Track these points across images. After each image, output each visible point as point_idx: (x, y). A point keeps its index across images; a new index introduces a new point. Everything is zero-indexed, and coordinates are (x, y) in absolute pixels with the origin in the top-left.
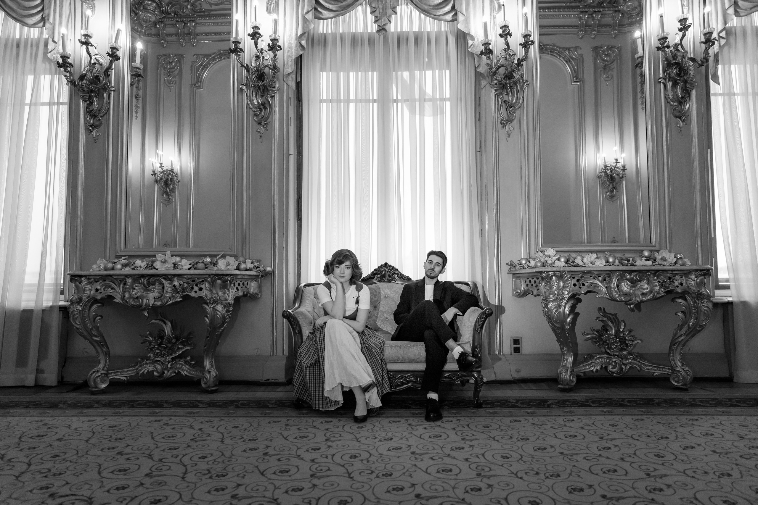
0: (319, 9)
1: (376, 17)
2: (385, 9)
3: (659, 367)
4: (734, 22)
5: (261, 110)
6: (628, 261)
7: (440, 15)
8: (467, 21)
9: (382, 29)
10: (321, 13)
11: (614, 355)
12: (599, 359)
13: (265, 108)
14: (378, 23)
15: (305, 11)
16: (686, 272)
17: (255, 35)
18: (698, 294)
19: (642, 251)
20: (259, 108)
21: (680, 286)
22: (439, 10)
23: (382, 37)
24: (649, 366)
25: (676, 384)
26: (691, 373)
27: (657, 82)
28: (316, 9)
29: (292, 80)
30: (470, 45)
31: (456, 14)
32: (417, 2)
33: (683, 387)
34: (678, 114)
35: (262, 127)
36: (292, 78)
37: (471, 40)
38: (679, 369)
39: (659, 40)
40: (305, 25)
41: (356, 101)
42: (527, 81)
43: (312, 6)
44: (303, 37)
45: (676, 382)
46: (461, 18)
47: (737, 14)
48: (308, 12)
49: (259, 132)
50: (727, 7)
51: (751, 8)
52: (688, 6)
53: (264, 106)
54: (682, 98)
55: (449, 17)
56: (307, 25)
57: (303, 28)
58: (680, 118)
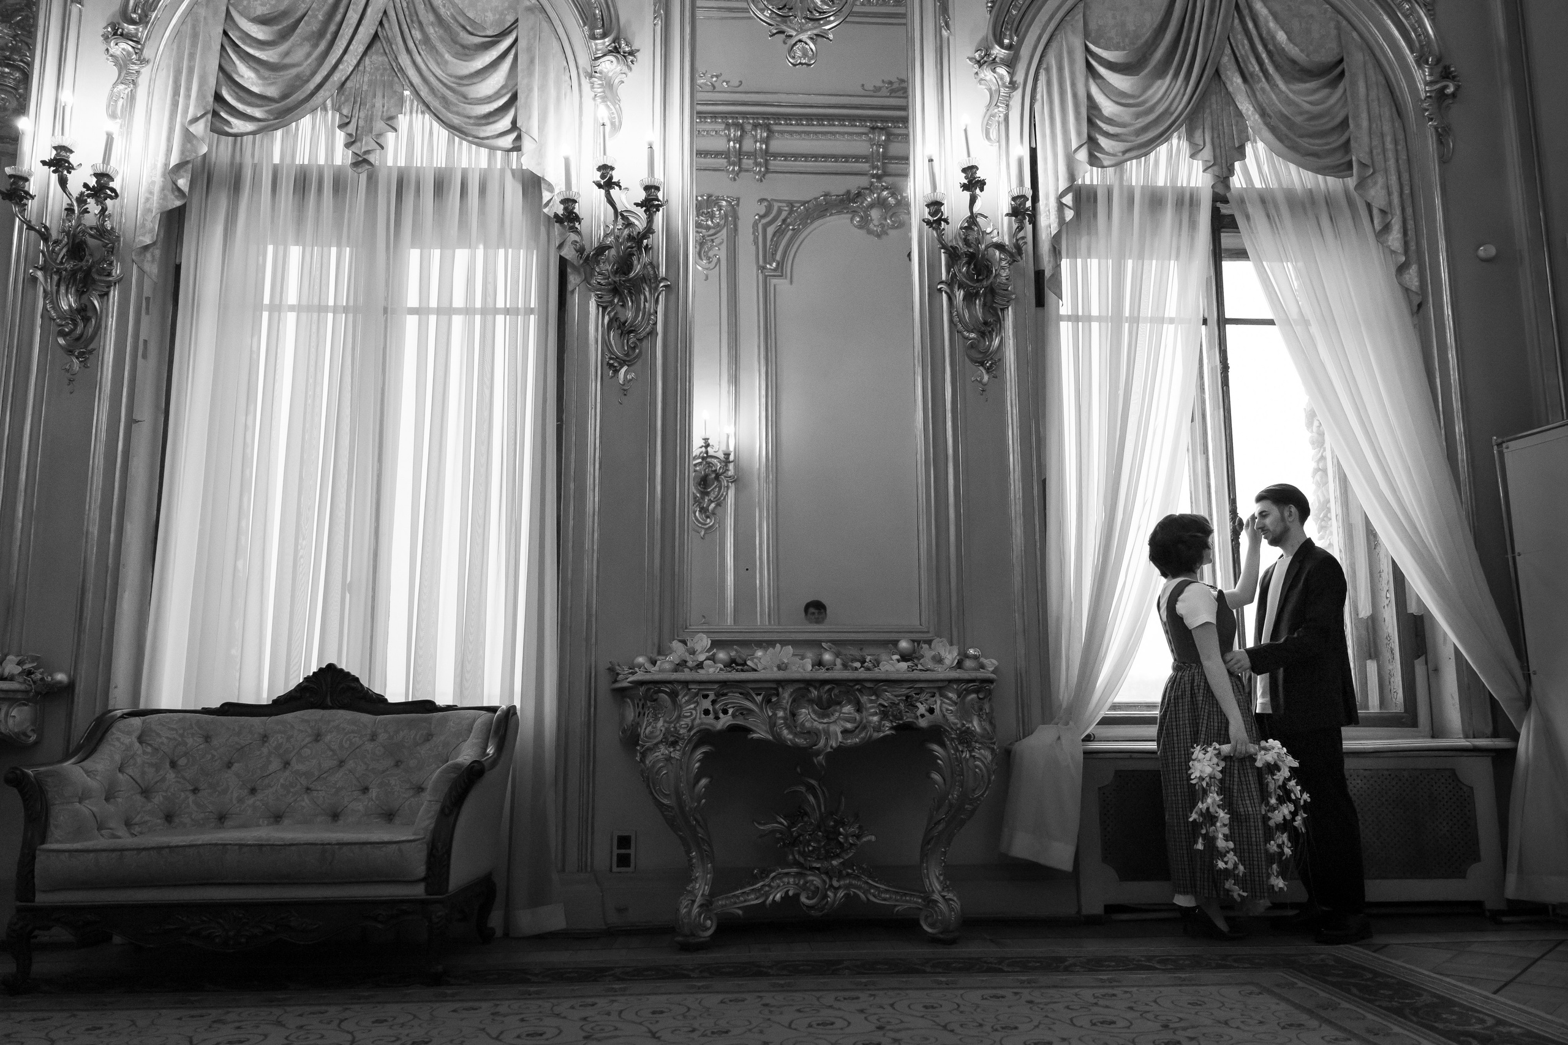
0: (223, 114)
1: (350, 135)
2: (370, 119)
3: (905, 894)
4: (1090, 176)
5: (76, 325)
6: (863, 662)
7: (488, 138)
8: (540, 152)
9: (361, 162)
10: (228, 123)
11: (812, 869)
12: (780, 879)
13: (86, 320)
14: (354, 148)
15: (189, 117)
16: (940, 684)
17: (60, 163)
18: (962, 732)
19: (895, 643)
20: (72, 320)
21: (927, 714)
22: (484, 128)
23: (363, 177)
24: (887, 891)
25: (929, 930)
26: (956, 905)
27: (934, 293)
28: (215, 114)
29: (153, 260)
30: (545, 200)
31: (519, 138)
32: (435, 109)
33: (941, 936)
34: (979, 356)
35: (75, 360)
36: (153, 256)
37: (548, 190)
38: (936, 897)
39: (928, 206)
40: (189, 146)
41: (298, 308)
42: (664, 279)
43: (204, 108)
44: (182, 172)
45: (931, 926)
46: (527, 144)
47: (1093, 161)
48: (195, 120)
49: (68, 371)
50: (1074, 146)
51: (1124, 152)
52: (999, 141)
53: (84, 312)
54: (986, 323)
55: (508, 141)
56: (192, 145)
57: (183, 152)
58: (982, 364)
